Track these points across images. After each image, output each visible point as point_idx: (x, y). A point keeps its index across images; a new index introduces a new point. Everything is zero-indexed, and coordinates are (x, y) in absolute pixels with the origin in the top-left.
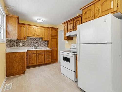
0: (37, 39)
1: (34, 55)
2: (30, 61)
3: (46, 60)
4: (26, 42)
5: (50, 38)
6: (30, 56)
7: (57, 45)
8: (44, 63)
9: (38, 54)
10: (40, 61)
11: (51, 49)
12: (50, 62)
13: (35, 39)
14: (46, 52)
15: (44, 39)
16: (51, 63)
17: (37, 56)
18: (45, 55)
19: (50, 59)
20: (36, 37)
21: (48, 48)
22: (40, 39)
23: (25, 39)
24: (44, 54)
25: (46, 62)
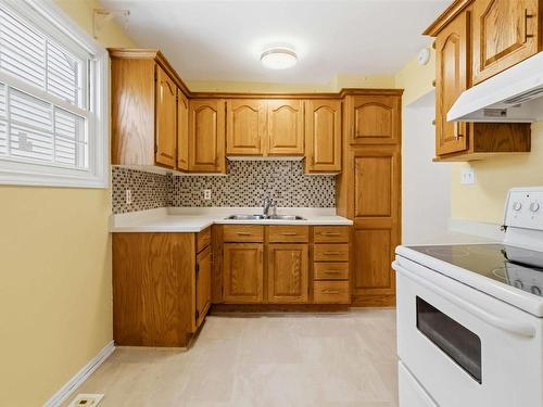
0: (281, 168)
1: (253, 252)
2: (234, 280)
3: (317, 285)
4: (227, 184)
5: (349, 154)
6: (232, 255)
7: (394, 196)
8: (304, 299)
9: (271, 247)
10: (281, 287)
11: (351, 222)
12: (346, 299)
13: (269, 167)
14: (317, 238)
15: (313, 164)
16: (350, 305)
17: (267, 257)
18: (310, 254)
19: (346, 285)
20: (269, 155)
21: (338, 214)
22: (295, 166)
23: (219, 169)
24: (305, 248)
25: (319, 298)
